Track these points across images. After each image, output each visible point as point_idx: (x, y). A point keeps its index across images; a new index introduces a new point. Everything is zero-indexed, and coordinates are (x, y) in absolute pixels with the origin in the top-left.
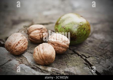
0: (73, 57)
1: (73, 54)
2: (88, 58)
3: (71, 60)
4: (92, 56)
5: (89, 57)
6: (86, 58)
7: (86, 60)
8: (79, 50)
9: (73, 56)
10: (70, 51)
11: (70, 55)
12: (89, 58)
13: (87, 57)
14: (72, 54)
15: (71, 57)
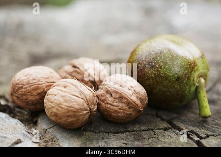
0: (169, 136)
1: (170, 128)
2: (205, 138)
3: (164, 143)
4: (216, 134)
5: (208, 136)
6: (201, 138)
7: (201, 142)
8: (183, 122)
9: (169, 133)
10: (161, 122)
11: (161, 130)
12: (207, 140)
13: (203, 136)
14: (166, 129)
15: (164, 136)
